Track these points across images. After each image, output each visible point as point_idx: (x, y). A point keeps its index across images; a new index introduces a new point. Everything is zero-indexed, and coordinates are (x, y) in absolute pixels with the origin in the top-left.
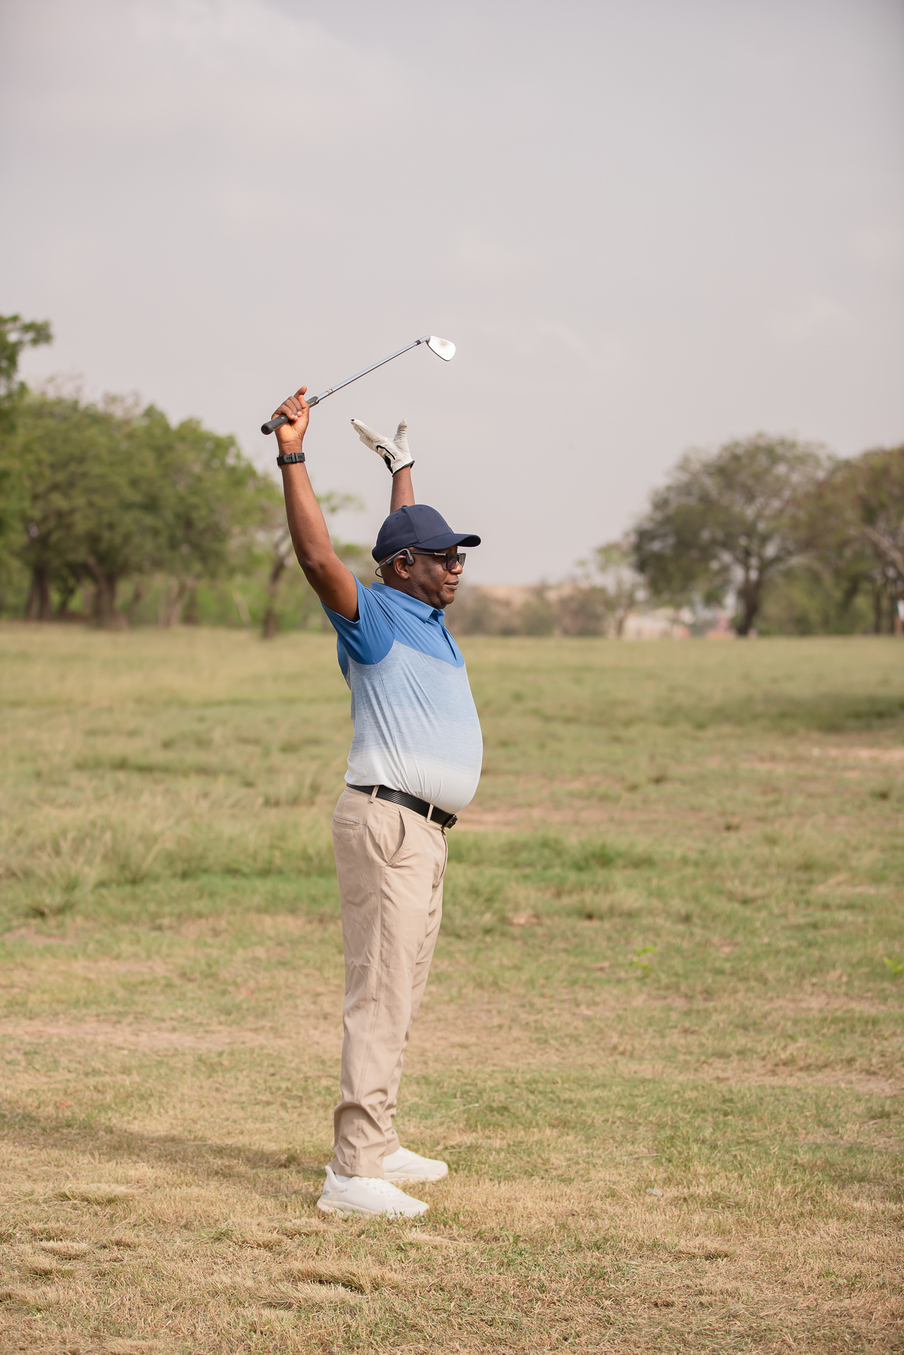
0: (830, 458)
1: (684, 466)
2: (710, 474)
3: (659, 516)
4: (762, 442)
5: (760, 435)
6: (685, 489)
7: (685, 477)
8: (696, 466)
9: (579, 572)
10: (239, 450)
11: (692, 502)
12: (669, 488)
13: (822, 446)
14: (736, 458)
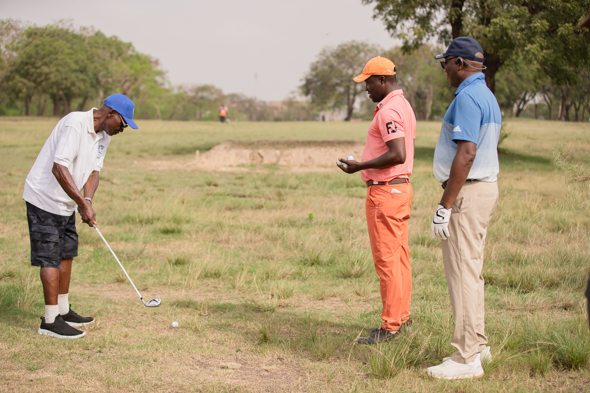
0: (382, 50)
1: (323, 53)
2: (334, 57)
3: (314, 73)
4: (354, 44)
5: (353, 41)
6: (325, 63)
7: (324, 58)
8: (329, 54)
9: (291, 96)
10: (134, 48)
11: (326, 68)
12: (318, 62)
13: (379, 46)
14: (344, 50)
